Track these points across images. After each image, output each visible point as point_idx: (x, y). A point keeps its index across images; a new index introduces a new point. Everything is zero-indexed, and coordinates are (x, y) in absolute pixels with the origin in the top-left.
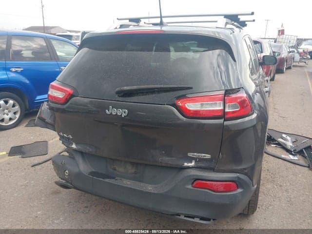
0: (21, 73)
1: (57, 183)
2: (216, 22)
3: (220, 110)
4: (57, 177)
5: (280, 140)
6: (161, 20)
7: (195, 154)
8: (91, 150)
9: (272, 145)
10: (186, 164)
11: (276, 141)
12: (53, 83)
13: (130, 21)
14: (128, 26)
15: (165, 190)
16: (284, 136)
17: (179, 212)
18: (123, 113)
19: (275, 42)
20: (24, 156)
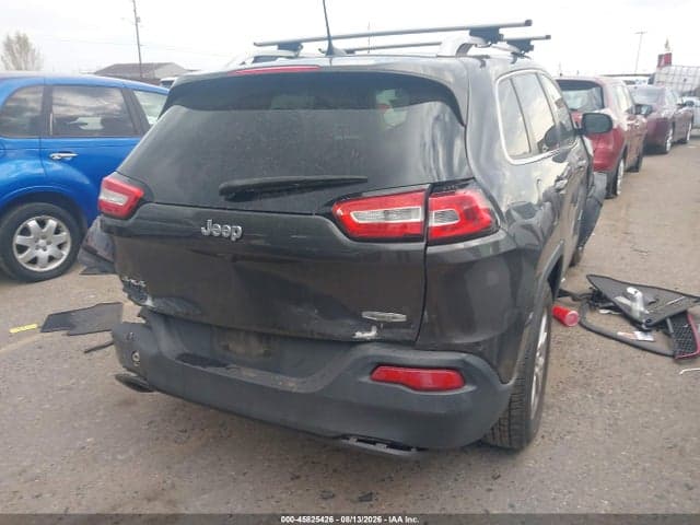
0: (72, 163)
1: (119, 378)
2: (439, 44)
3: (417, 223)
4: (119, 365)
5: (622, 300)
6: (330, 44)
7: (376, 313)
8: (179, 310)
9: (602, 311)
10: (359, 335)
11: (609, 301)
12: (111, 178)
13: (279, 49)
14: (274, 58)
15: (320, 388)
16: (631, 290)
17: (347, 431)
18: (233, 231)
19: (651, 82)
20: (72, 332)
